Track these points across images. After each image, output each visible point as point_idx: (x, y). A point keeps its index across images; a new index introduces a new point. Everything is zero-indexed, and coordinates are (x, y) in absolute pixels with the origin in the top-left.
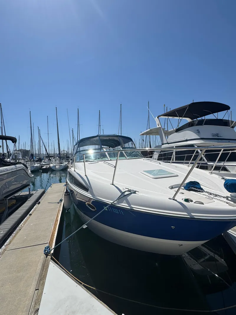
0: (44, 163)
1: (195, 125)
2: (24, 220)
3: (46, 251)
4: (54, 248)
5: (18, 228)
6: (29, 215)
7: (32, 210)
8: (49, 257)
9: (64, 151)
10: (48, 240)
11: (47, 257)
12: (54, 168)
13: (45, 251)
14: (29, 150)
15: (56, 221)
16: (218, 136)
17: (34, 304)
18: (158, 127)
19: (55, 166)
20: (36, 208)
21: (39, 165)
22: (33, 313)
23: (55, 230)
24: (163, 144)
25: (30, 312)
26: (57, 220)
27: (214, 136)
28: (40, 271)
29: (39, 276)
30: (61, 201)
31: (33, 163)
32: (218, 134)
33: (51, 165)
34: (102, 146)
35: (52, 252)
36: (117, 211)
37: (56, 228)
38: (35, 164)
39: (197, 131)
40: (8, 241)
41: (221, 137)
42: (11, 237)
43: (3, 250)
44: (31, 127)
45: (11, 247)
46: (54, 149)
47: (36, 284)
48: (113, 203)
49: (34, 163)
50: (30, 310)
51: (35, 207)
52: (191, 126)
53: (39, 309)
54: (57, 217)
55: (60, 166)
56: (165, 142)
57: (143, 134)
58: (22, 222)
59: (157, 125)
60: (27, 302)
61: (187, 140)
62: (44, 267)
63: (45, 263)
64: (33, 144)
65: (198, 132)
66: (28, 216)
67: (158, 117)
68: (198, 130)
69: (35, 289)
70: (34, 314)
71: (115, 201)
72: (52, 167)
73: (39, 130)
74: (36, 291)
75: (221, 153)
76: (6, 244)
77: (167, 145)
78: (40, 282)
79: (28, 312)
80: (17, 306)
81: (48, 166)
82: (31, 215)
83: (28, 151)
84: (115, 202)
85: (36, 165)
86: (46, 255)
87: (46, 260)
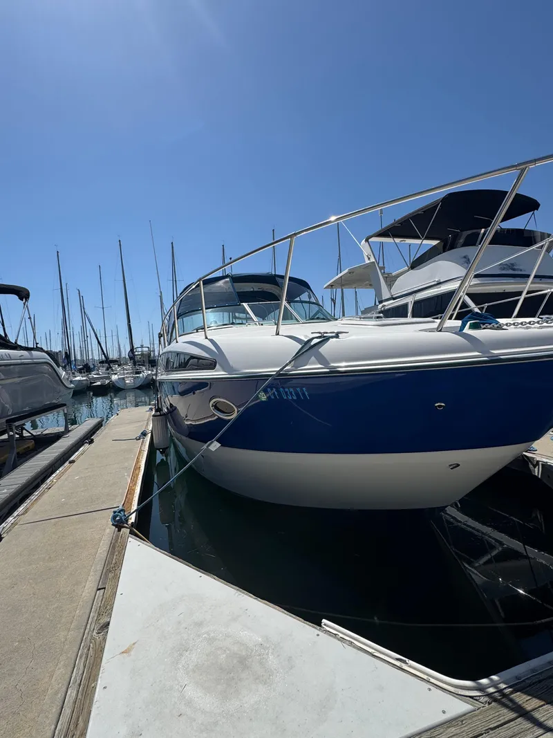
0: (95, 376)
1: (459, 245)
2: (58, 472)
3: (117, 518)
4: (136, 511)
5: (44, 486)
6: (68, 462)
7: (77, 453)
8: (125, 531)
9: (142, 347)
10: (121, 502)
11: (119, 530)
12: (120, 385)
13: (114, 518)
14: (60, 351)
15: (135, 469)
16: (514, 270)
17: (96, 615)
18: (367, 261)
19: (123, 379)
20: (84, 452)
21: (85, 378)
22: (95, 631)
23: (135, 484)
24: (381, 302)
25: (87, 631)
26: (137, 468)
27: (504, 269)
28: (106, 555)
29: (103, 563)
30: (144, 434)
31: (71, 374)
32: (513, 265)
33: (114, 378)
34: (237, 314)
35: (133, 519)
36: (291, 393)
37: (136, 482)
38: (75, 377)
39: (464, 260)
40: (21, 509)
41: (521, 270)
42: (28, 501)
43: (10, 524)
44: (61, 289)
45: (28, 517)
46: (119, 346)
47: (98, 578)
48: (281, 370)
49: (73, 373)
50: (88, 627)
51: (81, 449)
52: (449, 250)
53: (109, 623)
54: (138, 461)
55: (135, 378)
56: (386, 295)
57: (331, 286)
58: (54, 475)
59: (366, 259)
60: (78, 611)
61: (439, 283)
62: (114, 547)
63: (116, 541)
64: (68, 330)
65: (466, 261)
66: (67, 464)
67: (367, 240)
68: (465, 257)
69: (95, 589)
70: (99, 633)
71: (287, 365)
72: (117, 382)
73: (81, 298)
74: (98, 592)
75: (522, 299)
76: (16, 514)
77: (392, 301)
78: (106, 575)
79: (82, 630)
80: (52, 621)
81: (107, 382)
82: (73, 462)
83: (57, 353)
84: (286, 368)
85: (78, 378)
86: (116, 526)
87: (117, 536)
